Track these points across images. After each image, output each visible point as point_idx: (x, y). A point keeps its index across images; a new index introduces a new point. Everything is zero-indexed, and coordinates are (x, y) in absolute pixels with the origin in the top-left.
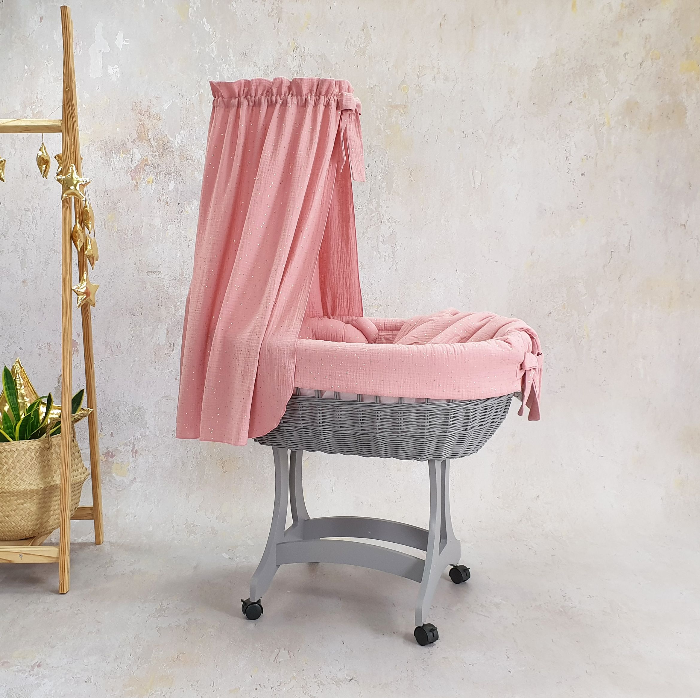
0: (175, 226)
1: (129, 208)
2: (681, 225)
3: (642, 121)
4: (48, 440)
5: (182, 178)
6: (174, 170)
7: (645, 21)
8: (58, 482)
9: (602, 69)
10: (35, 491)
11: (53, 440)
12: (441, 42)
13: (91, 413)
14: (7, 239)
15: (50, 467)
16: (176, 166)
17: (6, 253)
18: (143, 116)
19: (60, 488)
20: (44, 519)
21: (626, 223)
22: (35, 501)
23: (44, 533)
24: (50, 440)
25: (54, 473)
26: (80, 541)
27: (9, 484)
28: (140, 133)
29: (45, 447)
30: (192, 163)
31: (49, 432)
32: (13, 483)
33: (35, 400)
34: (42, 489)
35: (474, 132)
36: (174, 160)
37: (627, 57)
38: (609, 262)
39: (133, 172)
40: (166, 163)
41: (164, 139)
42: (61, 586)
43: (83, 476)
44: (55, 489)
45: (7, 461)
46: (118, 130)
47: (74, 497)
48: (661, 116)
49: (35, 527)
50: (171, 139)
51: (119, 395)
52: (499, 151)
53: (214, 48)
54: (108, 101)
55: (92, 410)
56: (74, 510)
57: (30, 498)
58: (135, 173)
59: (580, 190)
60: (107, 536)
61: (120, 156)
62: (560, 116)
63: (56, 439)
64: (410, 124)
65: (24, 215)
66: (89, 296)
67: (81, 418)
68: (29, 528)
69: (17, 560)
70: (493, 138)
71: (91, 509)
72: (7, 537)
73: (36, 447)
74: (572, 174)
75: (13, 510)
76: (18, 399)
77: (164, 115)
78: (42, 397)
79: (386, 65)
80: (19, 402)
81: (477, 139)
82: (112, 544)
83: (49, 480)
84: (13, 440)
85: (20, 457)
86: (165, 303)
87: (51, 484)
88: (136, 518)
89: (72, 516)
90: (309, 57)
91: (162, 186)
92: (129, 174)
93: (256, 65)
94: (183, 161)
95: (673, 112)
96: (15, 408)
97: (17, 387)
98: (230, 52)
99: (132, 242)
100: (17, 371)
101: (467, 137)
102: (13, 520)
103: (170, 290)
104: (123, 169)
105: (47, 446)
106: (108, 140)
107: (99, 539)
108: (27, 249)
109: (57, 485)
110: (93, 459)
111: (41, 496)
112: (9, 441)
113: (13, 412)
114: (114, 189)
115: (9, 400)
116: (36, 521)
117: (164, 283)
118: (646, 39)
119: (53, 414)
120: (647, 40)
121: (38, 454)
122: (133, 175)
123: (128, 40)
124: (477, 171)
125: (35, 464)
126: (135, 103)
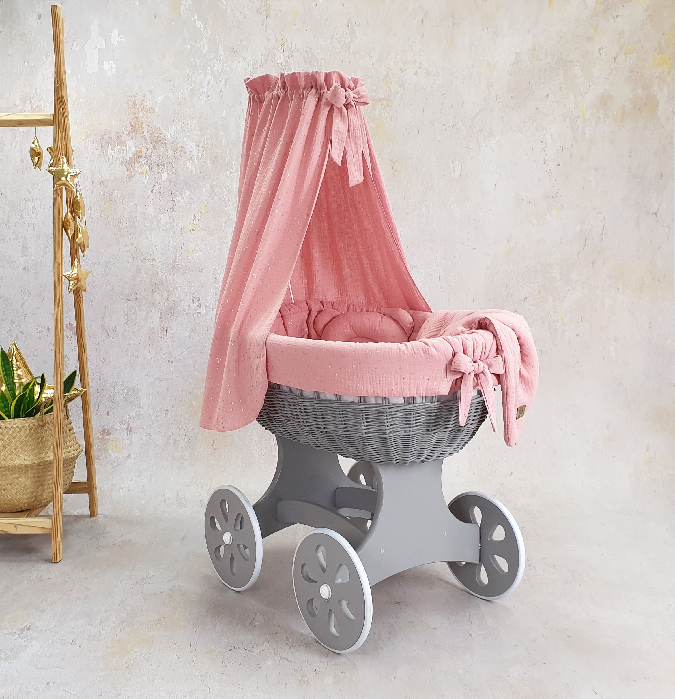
0: (168, 215)
1: (124, 198)
2: (653, 214)
3: (615, 113)
4: (42, 418)
5: (174, 169)
6: (167, 161)
7: (618, 17)
8: (51, 458)
9: (577, 64)
10: (29, 466)
11: (48, 418)
12: (423, 38)
13: (84, 393)
14: (9, 228)
15: (43, 443)
16: (168, 157)
17: (7, 241)
18: (137, 109)
19: (53, 463)
20: (38, 492)
21: (599, 211)
22: (30, 475)
23: (39, 506)
24: (44, 418)
25: (48, 449)
26: (75, 513)
27: (5, 460)
28: (134, 126)
29: (39, 424)
30: (184, 154)
31: (43, 411)
32: (8, 458)
33: (30, 379)
34: (36, 464)
35: (454, 125)
36: (167, 151)
37: (601, 52)
38: (583, 249)
39: (128, 163)
40: (159, 155)
41: (157, 132)
42: (54, 556)
43: (76, 452)
44: (49, 464)
45: (3, 438)
46: (113, 123)
47: (67, 472)
48: (634, 108)
49: (29, 500)
50: (164, 132)
51: (115, 376)
52: (478, 142)
53: (205, 43)
54: (104, 95)
55: (85, 390)
56: (67, 484)
57: (25, 473)
58: (129, 164)
59: (556, 180)
60: (102, 509)
61: (115, 147)
62: (537, 109)
63: (50, 417)
64: (393, 116)
65: (24, 205)
66: (80, 281)
67: (74, 397)
68: (24, 501)
69: (12, 530)
70: (472, 130)
71: (85, 484)
72: (4, 509)
73: (31, 424)
74: (548, 165)
75: (10, 483)
76: (14, 379)
77: (157, 109)
78: (37, 378)
79: (370, 60)
80: (15, 383)
81: (457, 131)
82: (105, 516)
83: (42, 456)
84: (9, 418)
85: (15, 435)
86: (158, 289)
87: (45, 460)
88: (129, 491)
89: (66, 489)
90: (296, 53)
91: (155, 176)
92: (124, 165)
93: (245, 60)
94: (175, 152)
95: (646, 104)
96: (11, 387)
97: (14, 368)
98: (220, 48)
99: (127, 230)
100: (13, 352)
101: (447, 129)
102: (9, 493)
103: (163, 277)
104: (118, 160)
105: (41, 423)
106: (103, 133)
107: (94, 512)
108: (27, 237)
109: (50, 460)
110: (86, 436)
111: (35, 471)
112: (5, 419)
113: (9, 391)
114: (109, 180)
115: (5, 380)
116: (31, 494)
117: (157, 270)
118: (620, 34)
119: (47, 393)
120: (621, 36)
121: (32, 431)
122: (128, 166)
123: (123, 36)
124: (457, 162)
125: (30, 441)
126: (130, 97)
